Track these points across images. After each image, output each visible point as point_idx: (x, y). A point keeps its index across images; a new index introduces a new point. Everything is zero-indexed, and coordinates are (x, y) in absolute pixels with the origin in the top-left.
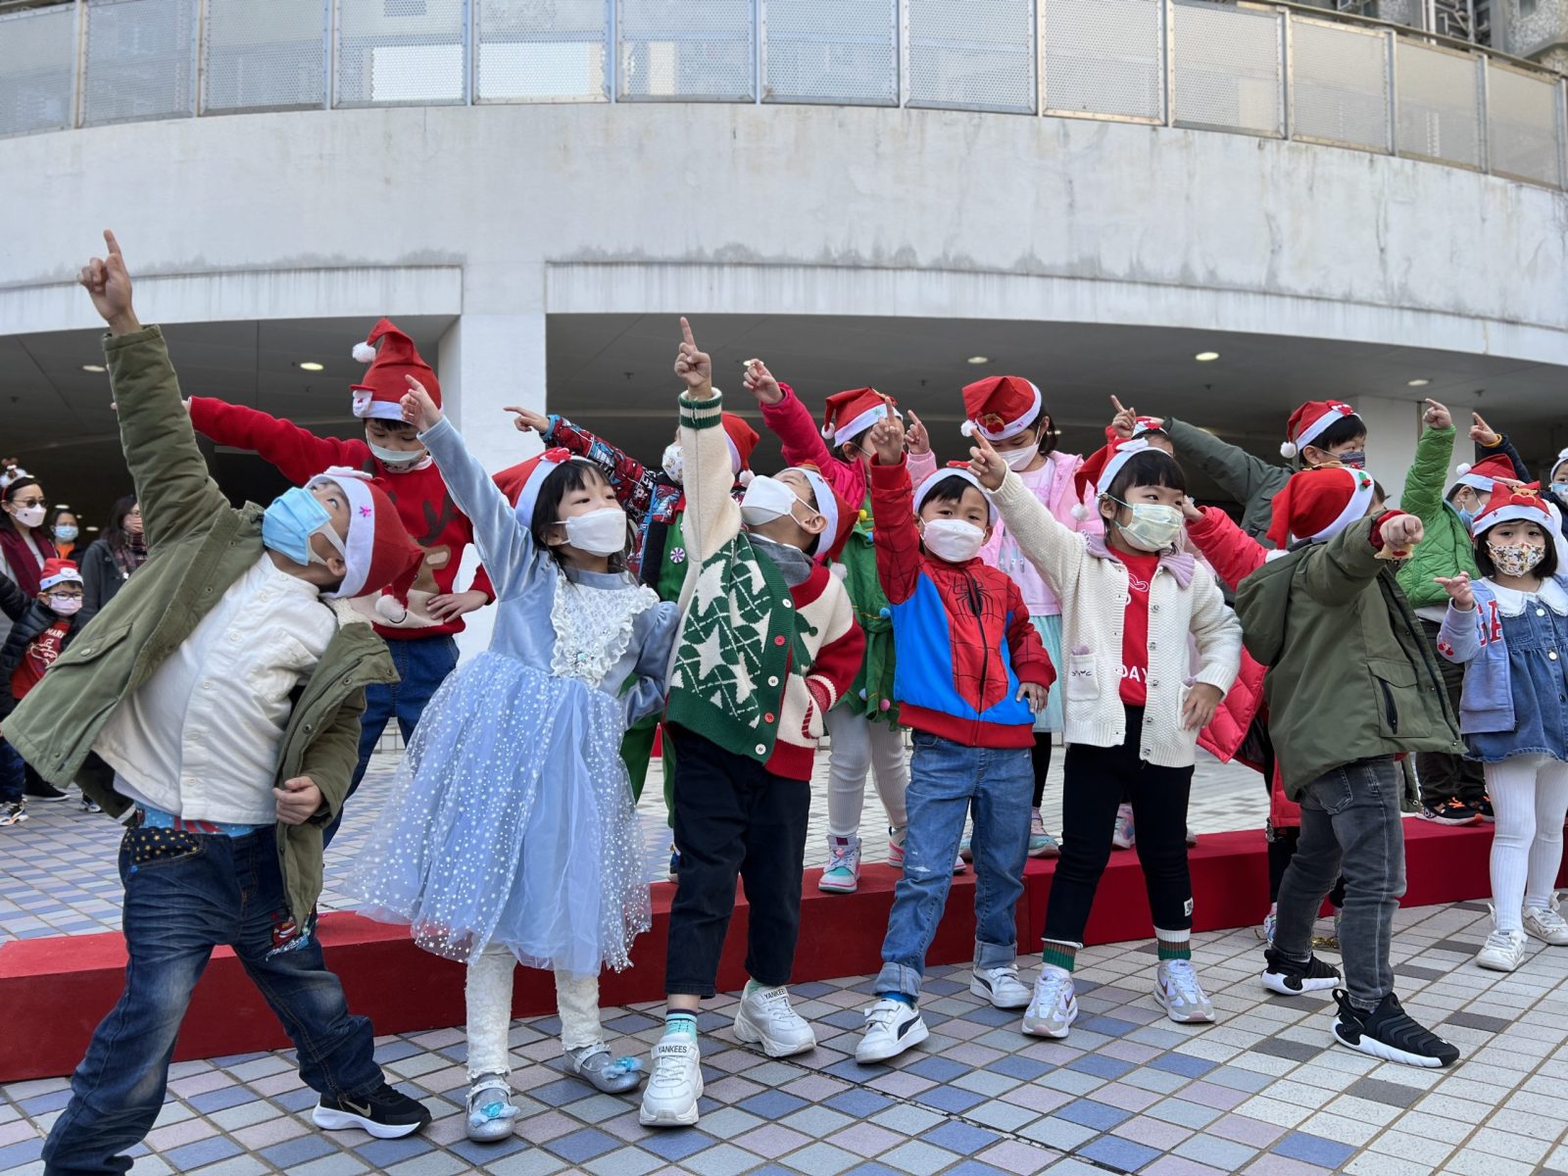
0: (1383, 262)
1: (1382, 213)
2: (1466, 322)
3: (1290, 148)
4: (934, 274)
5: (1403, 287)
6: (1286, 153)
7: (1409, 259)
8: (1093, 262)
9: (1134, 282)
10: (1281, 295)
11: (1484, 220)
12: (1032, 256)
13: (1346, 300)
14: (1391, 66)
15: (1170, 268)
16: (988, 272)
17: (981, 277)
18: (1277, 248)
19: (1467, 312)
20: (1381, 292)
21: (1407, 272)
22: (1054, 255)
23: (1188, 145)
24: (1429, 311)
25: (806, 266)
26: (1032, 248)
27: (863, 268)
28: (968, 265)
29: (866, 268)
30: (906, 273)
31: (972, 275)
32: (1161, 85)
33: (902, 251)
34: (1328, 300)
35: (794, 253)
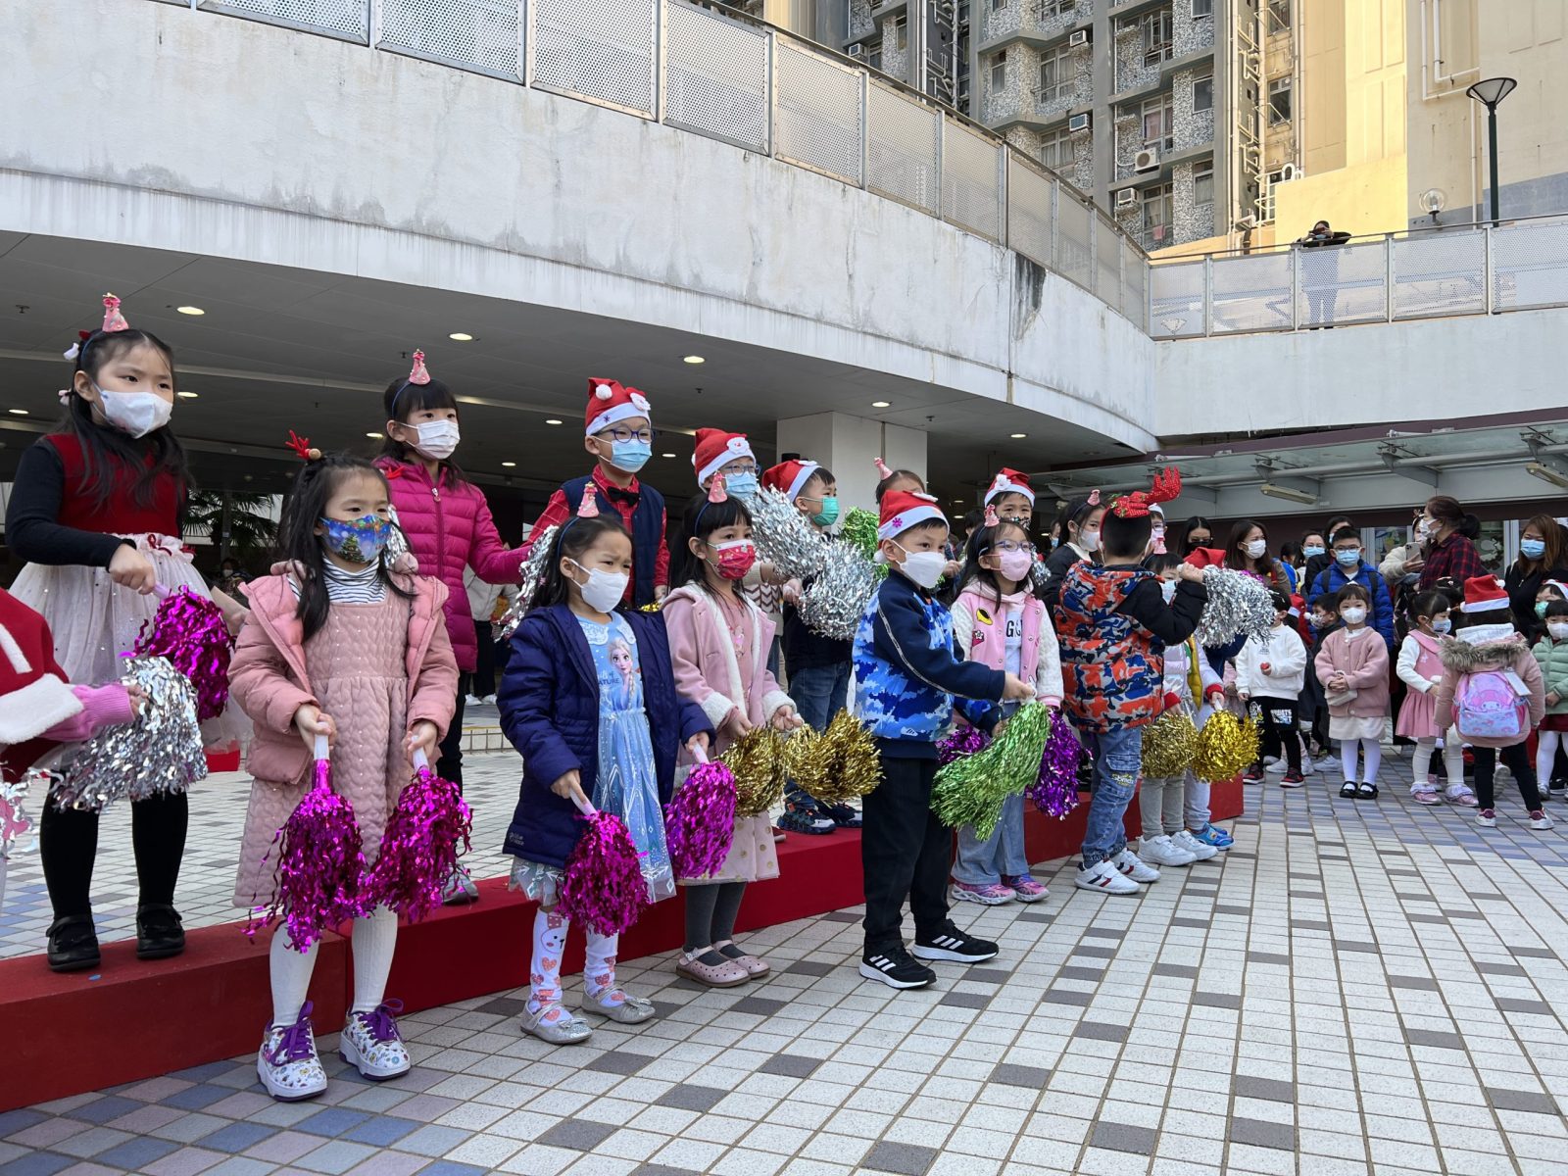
0: (851, 287)
1: (851, 242)
2: (917, 352)
3: (771, 165)
4: (404, 236)
5: (867, 314)
6: (769, 169)
7: (873, 289)
8: (579, 248)
9: (620, 275)
10: (761, 308)
11: (935, 261)
12: (514, 233)
13: (818, 320)
14: (864, 105)
15: (656, 266)
16: (466, 243)
17: (458, 247)
18: (758, 260)
19: (919, 343)
20: (848, 316)
21: (870, 301)
22: (539, 235)
23: (678, 145)
24: (888, 339)
25: (248, 206)
26: (514, 224)
27: (321, 217)
28: (443, 232)
29: (325, 218)
30: (371, 230)
31: (448, 244)
32: (653, 80)
33: (367, 206)
34: (803, 317)
35: (235, 188)
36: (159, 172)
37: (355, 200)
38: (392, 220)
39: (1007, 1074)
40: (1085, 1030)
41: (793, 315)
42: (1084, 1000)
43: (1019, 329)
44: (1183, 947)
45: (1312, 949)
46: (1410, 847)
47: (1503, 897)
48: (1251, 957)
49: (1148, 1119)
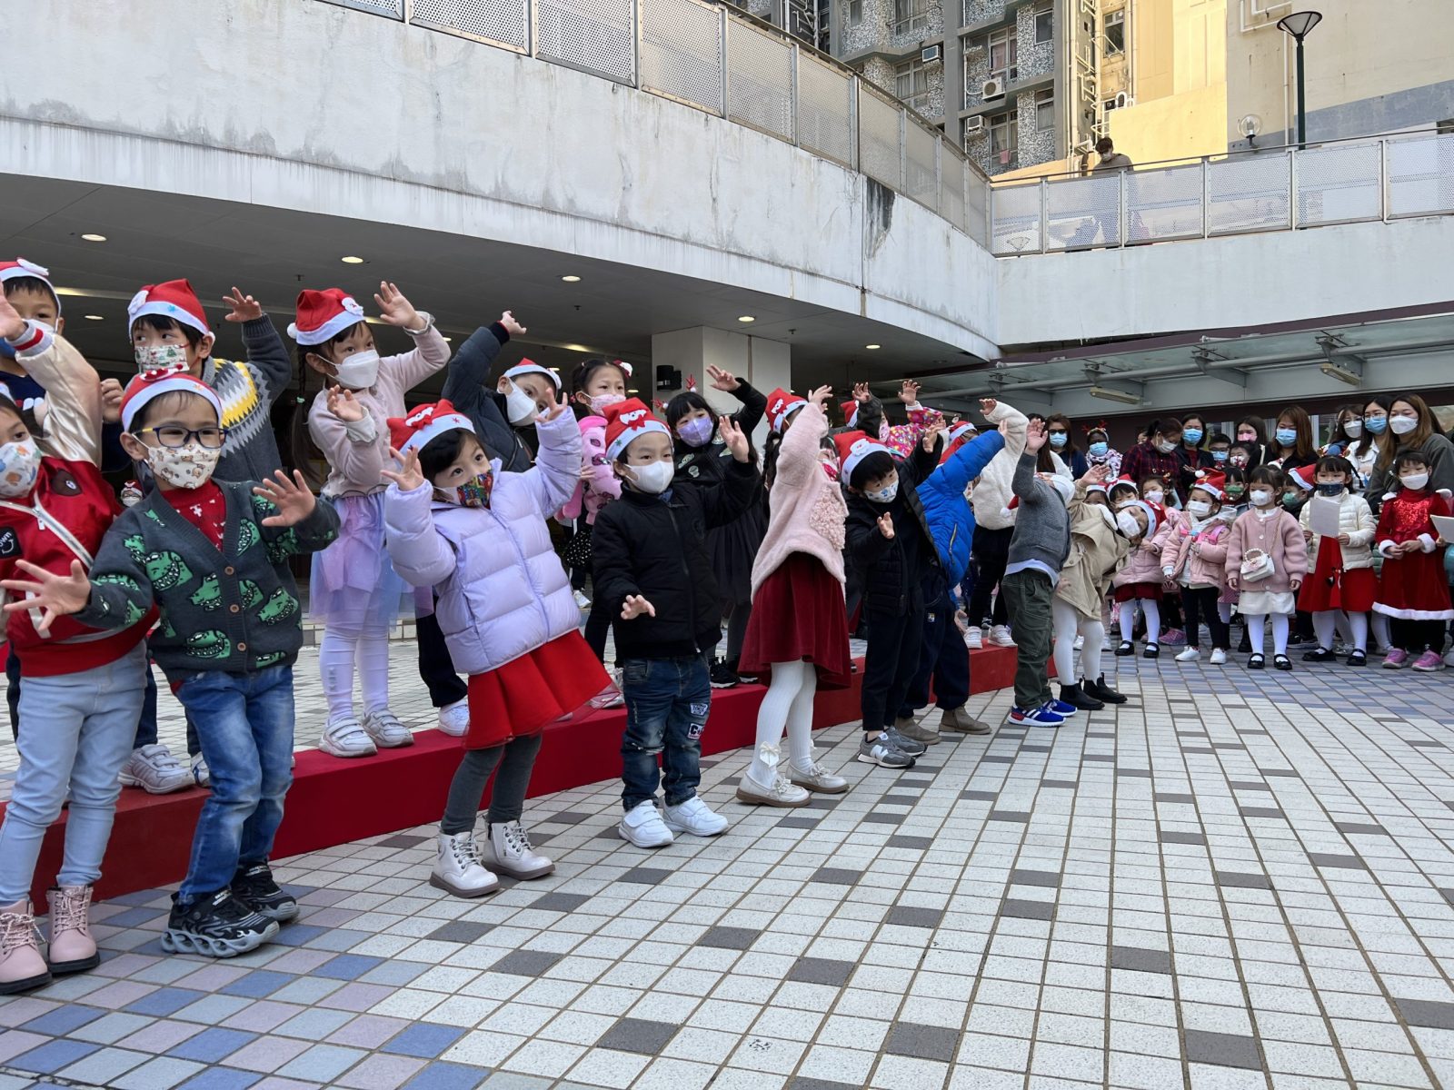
0: (715, 210)
1: (715, 169)
2: (778, 269)
3: (638, 96)
4: (294, 165)
5: (730, 235)
6: (636, 101)
7: (735, 211)
8: (460, 176)
9: (499, 201)
10: (632, 229)
11: (793, 185)
12: (399, 162)
13: (685, 240)
14: (724, 40)
15: (533, 192)
16: (353, 172)
17: (346, 175)
18: (627, 185)
19: (779, 262)
20: (713, 237)
21: (733, 222)
22: (422, 163)
23: (551, 78)
24: (750, 258)
25: (145, 137)
26: (399, 154)
27: (214, 148)
28: (331, 162)
29: (218, 149)
30: (263, 160)
31: (337, 174)
32: (526, 16)
33: (258, 137)
34: (671, 238)
35: (130, 120)
36: (59, 106)
37: (247, 131)
38: (283, 149)
39: (825, 875)
40: (895, 841)
41: (662, 236)
42: (898, 820)
43: (871, 248)
44: (988, 779)
45: (1098, 775)
46: (1196, 696)
47: (1266, 732)
48: (1044, 783)
49: (936, 903)
